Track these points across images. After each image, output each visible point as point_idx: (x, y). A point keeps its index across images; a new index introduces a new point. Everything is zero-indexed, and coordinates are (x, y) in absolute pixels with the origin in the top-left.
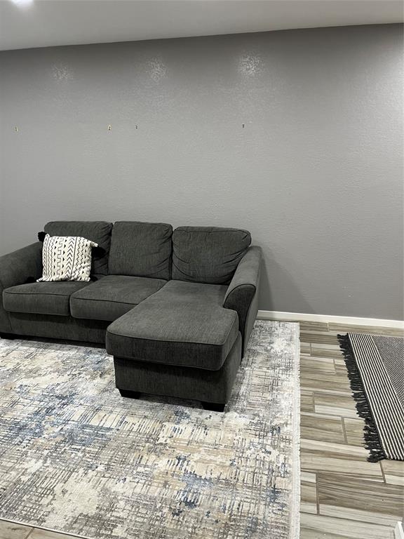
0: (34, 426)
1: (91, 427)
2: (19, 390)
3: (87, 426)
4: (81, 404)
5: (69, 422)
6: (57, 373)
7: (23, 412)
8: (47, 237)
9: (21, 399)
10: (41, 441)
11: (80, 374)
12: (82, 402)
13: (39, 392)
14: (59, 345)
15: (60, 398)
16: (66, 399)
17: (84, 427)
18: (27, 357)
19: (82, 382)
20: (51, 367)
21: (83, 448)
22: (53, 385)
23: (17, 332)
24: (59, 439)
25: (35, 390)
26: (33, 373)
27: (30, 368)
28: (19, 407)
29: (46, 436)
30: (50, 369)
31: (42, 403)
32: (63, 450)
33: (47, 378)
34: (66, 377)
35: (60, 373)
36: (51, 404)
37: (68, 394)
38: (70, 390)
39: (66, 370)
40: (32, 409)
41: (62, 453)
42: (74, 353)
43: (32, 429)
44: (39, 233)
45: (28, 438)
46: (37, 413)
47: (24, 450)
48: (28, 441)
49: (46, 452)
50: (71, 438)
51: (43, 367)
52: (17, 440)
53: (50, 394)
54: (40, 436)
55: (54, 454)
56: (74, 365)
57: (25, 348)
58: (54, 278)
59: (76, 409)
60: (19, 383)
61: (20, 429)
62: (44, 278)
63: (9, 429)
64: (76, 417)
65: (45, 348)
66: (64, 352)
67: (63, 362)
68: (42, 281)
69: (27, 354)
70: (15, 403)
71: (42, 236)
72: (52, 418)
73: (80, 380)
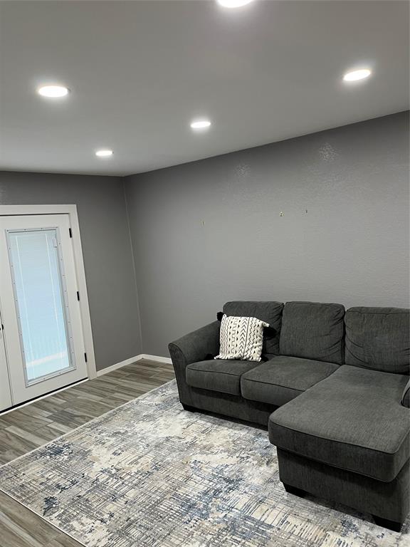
0: (201, 506)
1: (253, 520)
2: (193, 465)
3: (249, 518)
4: (245, 492)
5: (233, 510)
6: (227, 453)
7: (194, 490)
8: (224, 317)
9: (194, 475)
10: (206, 524)
11: (248, 457)
12: (247, 489)
13: (210, 470)
14: (232, 423)
15: (227, 482)
16: (233, 483)
17: (247, 518)
18: (203, 432)
19: (249, 467)
20: (222, 445)
21: (243, 541)
22: (222, 466)
23: (197, 406)
24: (223, 525)
25: (207, 468)
26: (207, 449)
27: (205, 443)
28: (191, 483)
29: (211, 519)
30: (221, 448)
31: (211, 483)
32: (224, 539)
33: (218, 457)
34: (234, 460)
35: (231, 454)
36: (218, 486)
37: (234, 478)
38: (237, 474)
39: (236, 451)
40: (202, 488)
41: (223, 542)
42: (244, 433)
43: (199, 509)
44: (218, 313)
45: (196, 517)
46: (206, 493)
47: (191, 530)
48: (195, 522)
49: (209, 537)
50: (233, 528)
51: (215, 444)
52: (187, 518)
53: (218, 475)
54: (206, 519)
55: (216, 541)
56: (243, 447)
57: (203, 422)
58: (229, 356)
59: (241, 496)
60: (194, 458)
61: (190, 507)
62: (220, 356)
63: (181, 505)
64: (240, 506)
65: (219, 425)
66: (236, 432)
67: (234, 441)
68: (218, 359)
69: (203, 429)
70: (188, 478)
71: (220, 316)
72: (218, 502)
73: (247, 464)
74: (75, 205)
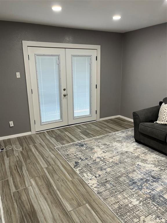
0: (139, 184)
1: (164, 198)
2: (137, 166)
3: (162, 197)
4: (161, 185)
5: (154, 191)
6: (154, 165)
7: (137, 176)
8: (163, 104)
9: (137, 170)
10: (140, 193)
11: (164, 170)
12: (162, 184)
13: (145, 170)
14: (158, 153)
15: (153, 177)
16: (156, 179)
17: (160, 196)
18: (143, 153)
19: (165, 174)
20: (152, 161)
21: (158, 206)
22: (151, 170)
23: (142, 141)
24: (148, 196)
25: (143, 169)
26: (144, 161)
27: (144, 158)
28: (135, 173)
29: (143, 192)
30: (151, 162)
31: (145, 176)
32: (148, 202)
33: (149, 166)
34: (157, 169)
35: (156, 166)
36: (148, 178)
37: (157, 177)
38: (158, 176)
39: (159, 166)
40: (140, 177)
41: (148, 203)
42: (164, 159)
43: (138, 185)
44: (160, 102)
45: (136, 188)
46: (142, 179)
47: (133, 193)
48: (135, 190)
49: (141, 199)
50: (154, 198)
51: (149, 160)
52: (132, 187)
53: (149, 173)
54: (141, 190)
55: (144, 202)
56: (163, 164)
57: (144, 149)
58: (162, 123)
59: (159, 186)
60: (138, 163)
61: (134, 183)
62: (158, 122)
63: (130, 181)
64: (158, 190)
65: (152, 152)
66: (160, 157)
67: (158, 161)
68: (156, 123)
69: (143, 152)
70: (134, 171)
72: (147, 185)
73: (164, 173)
74: (100, 46)
